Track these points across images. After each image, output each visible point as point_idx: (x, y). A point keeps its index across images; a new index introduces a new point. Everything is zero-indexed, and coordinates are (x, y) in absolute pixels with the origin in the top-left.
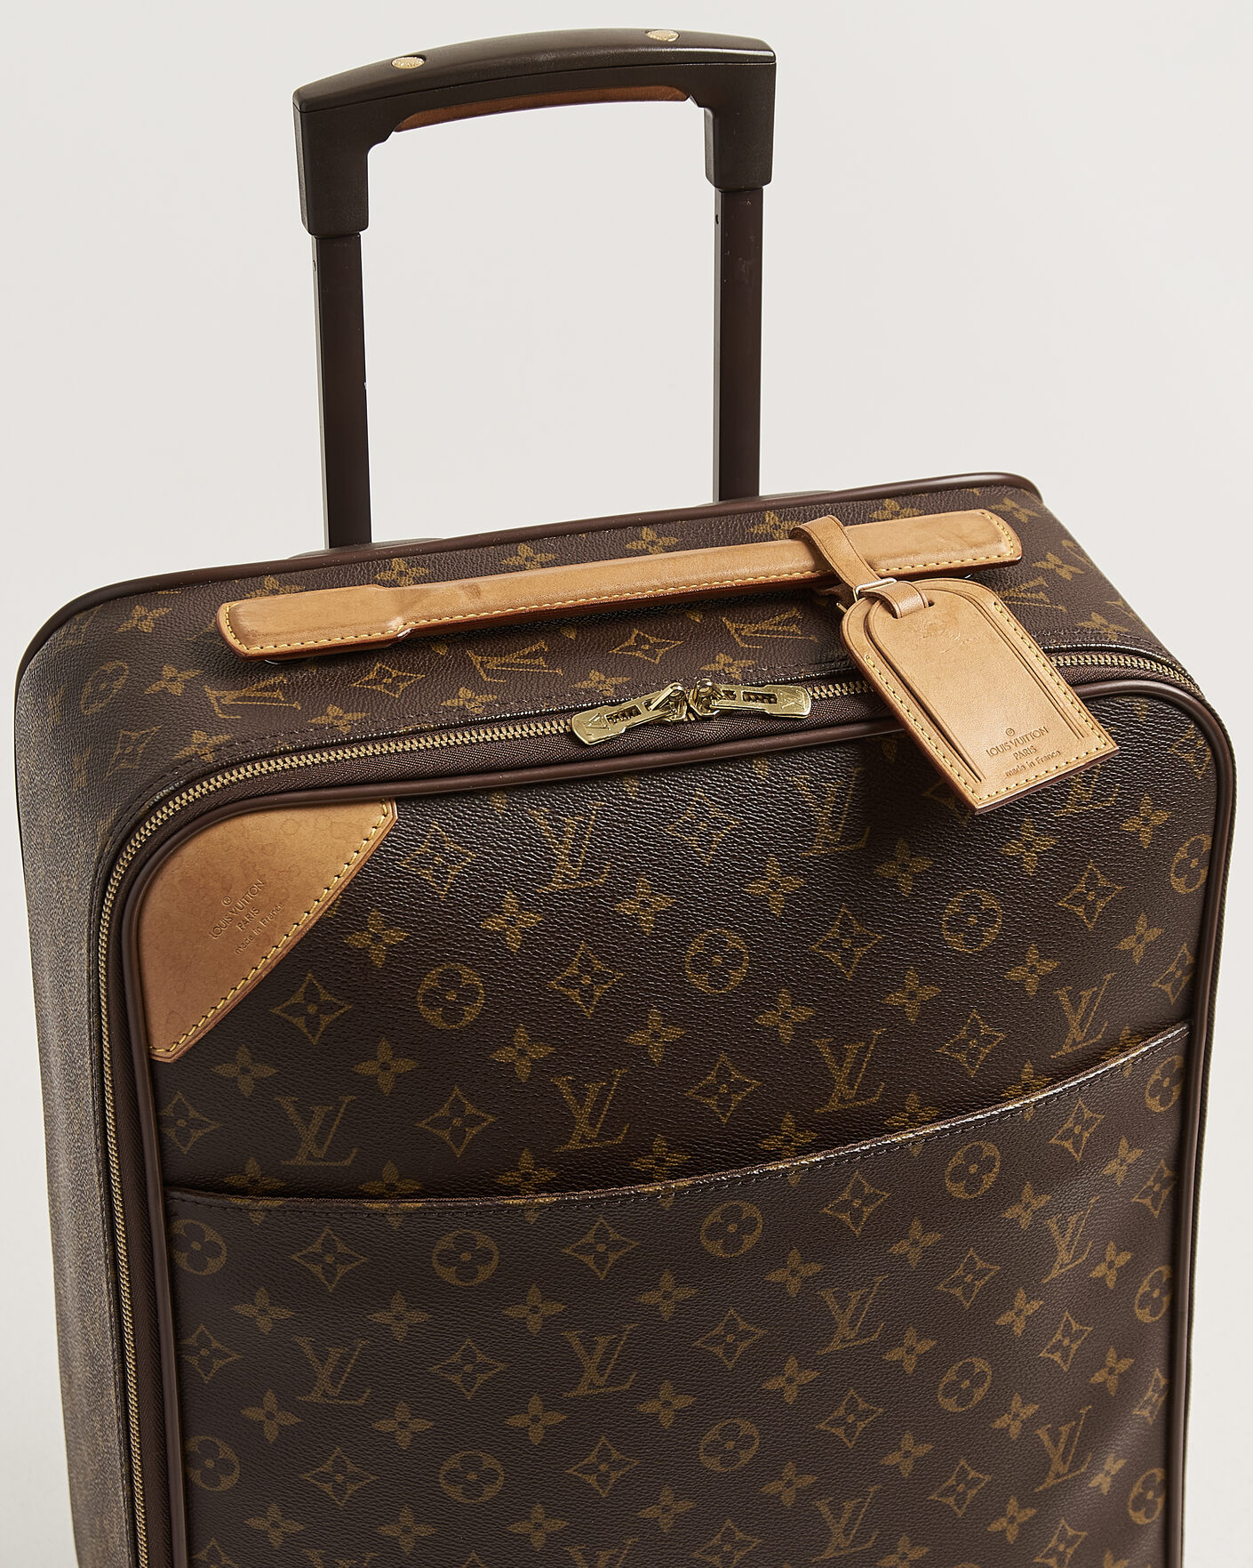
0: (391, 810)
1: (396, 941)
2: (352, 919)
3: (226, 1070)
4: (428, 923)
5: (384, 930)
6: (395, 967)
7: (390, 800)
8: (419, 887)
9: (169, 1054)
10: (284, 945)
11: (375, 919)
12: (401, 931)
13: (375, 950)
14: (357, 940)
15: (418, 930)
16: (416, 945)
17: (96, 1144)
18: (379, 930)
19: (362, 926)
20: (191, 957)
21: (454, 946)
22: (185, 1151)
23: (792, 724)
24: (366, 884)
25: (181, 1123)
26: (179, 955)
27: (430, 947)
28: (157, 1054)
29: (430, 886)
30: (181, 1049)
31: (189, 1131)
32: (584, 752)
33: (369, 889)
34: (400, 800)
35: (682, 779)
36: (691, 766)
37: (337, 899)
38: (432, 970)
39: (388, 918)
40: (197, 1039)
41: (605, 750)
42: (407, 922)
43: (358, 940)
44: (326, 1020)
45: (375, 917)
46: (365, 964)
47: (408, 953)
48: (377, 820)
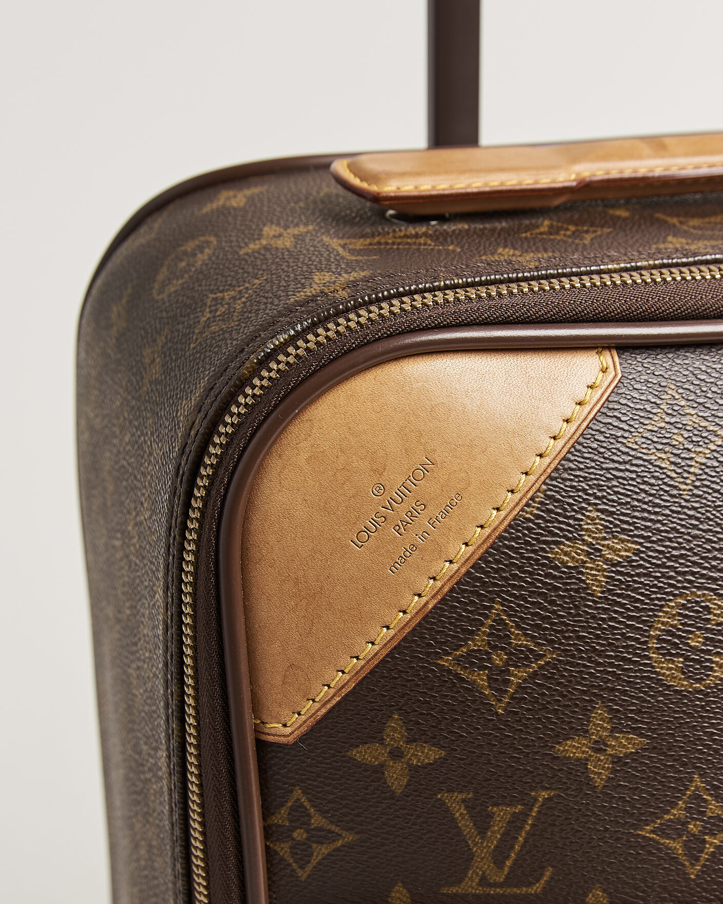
0: (612, 363)
1: (621, 557)
2: (560, 522)
3: (366, 754)
4: (666, 531)
5: (604, 539)
6: (619, 596)
8: (653, 477)
9: (288, 730)
10: (463, 560)
11: (592, 522)
12: (628, 541)
13: (592, 569)
14: (566, 554)
15: (653, 542)
16: (649, 562)
17: (173, 869)
18: (597, 539)
19: (575, 533)
20: (322, 578)
21: (699, 565)
22: (303, 874)
24: (580, 469)
25: (299, 835)
26: (304, 576)
27: (668, 567)
28: (267, 731)
29: (668, 476)
30: (305, 722)
31: (311, 847)
33: (585, 478)
37: (538, 490)
38: (670, 600)
39: (611, 522)
40: (329, 706)
42: (637, 528)
43: (568, 554)
44: (518, 676)
45: (593, 519)
46: (577, 591)
47: (638, 575)
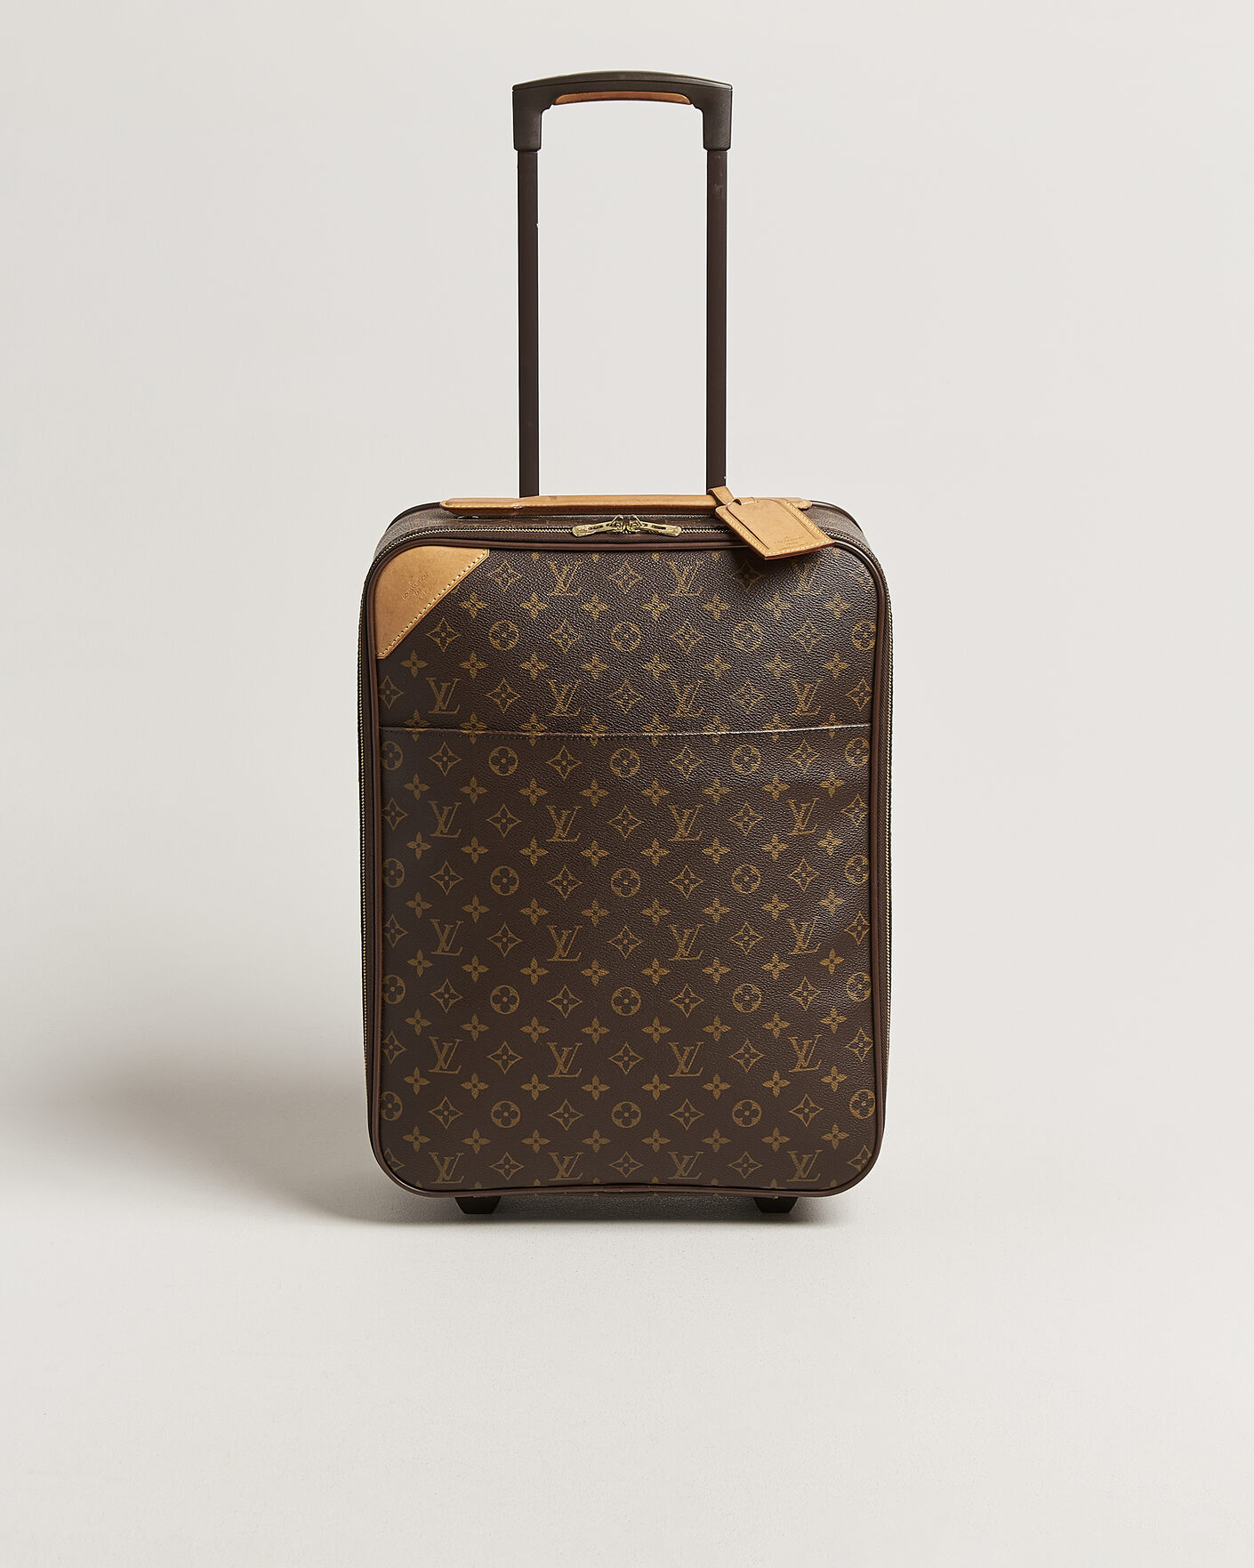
0: (487, 552)
1: (482, 607)
2: (463, 595)
3: (405, 663)
4: (497, 601)
5: (477, 602)
6: (480, 619)
7: (487, 548)
8: (495, 586)
9: (384, 655)
10: (433, 603)
11: (474, 596)
12: (485, 603)
13: (472, 610)
15: (492, 604)
16: (491, 610)
18: (475, 601)
19: (468, 599)
20: (394, 608)
21: (507, 613)
22: (389, 707)
23: (670, 538)
25: (388, 692)
26: (390, 607)
27: (497, 612)
29: (500, 586)
30: (387, 653)
31: (391, 697)
32: (575, 539)
34: (491, 549)
35: (620, 557)
36: (626, 551)
37: (457, 586)
38: (497, 622)
39: (479, 597)
40: (395, 647)
41: (585, 540)
42: (488, 600)
43: (465, 605)
44: (449, 641)
46: (467, 616)
47: (487, 613)
48: (481, 555)
